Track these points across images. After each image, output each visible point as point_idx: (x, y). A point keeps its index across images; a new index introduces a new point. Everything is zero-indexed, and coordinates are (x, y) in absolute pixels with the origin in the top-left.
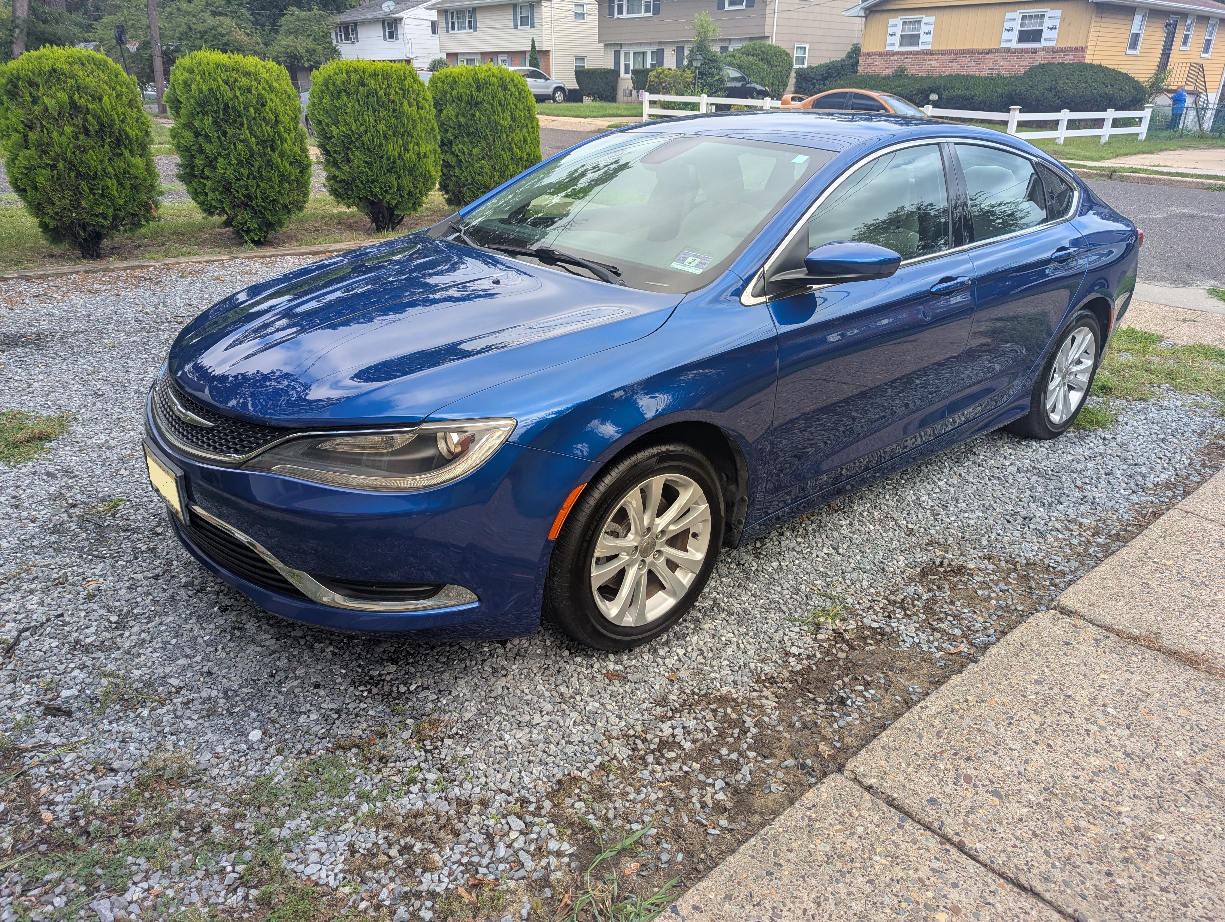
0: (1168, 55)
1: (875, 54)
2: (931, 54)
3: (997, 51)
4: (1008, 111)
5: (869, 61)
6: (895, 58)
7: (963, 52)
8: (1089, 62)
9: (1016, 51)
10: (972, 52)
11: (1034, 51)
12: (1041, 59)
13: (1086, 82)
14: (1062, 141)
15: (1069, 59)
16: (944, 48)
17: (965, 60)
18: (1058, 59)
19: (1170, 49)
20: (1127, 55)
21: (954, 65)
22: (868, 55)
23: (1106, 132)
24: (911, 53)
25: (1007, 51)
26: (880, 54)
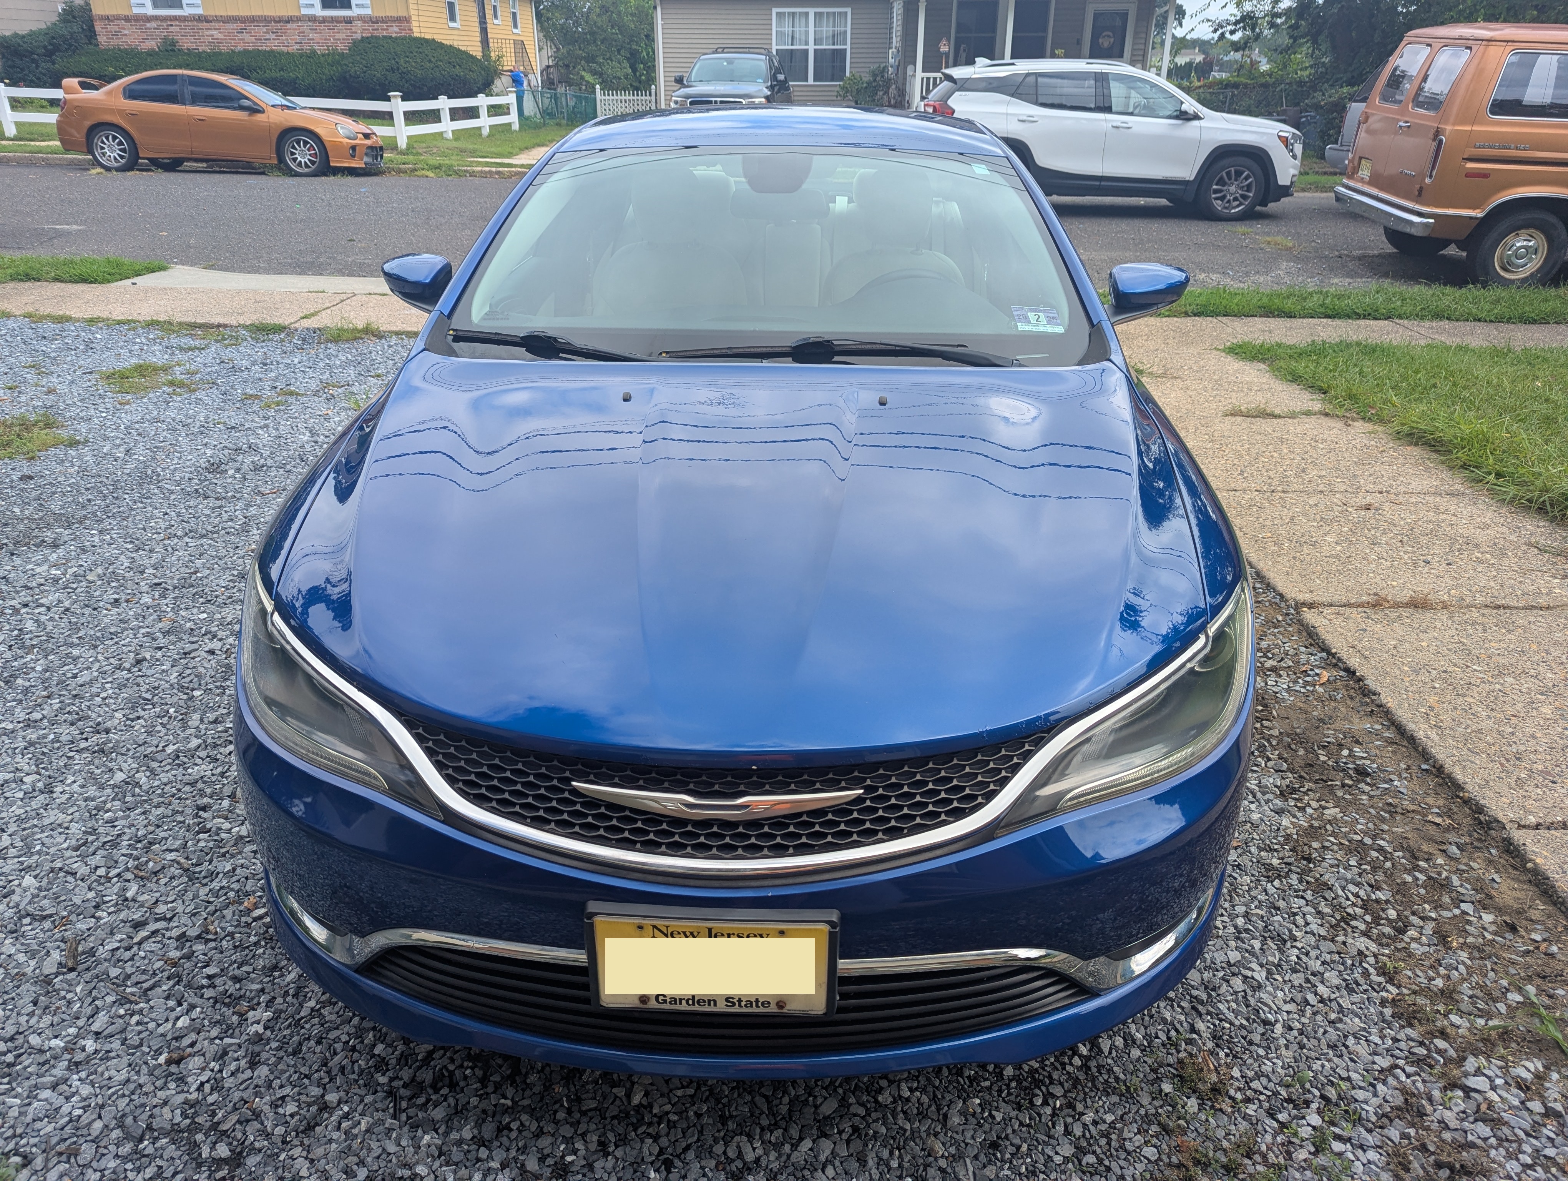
0: (486, 29)
1: (118, 18)
2: (208, 21)
3: (299, 19)
4: (388, 99)
5: (112, 28)
6: (153, 24)
7: (253, 20)
8: (418, 35)
9: (324, 20)
10: (266, 20)
11: (349, 21)
12: (359, 31)
13: (430, 61)
14: (450, 135)
15: (394, 31)
16: (224, 13)
17: (261, 31)
18: (381, 31)
19: (485, 23)
20: (450, 28)
21: (246, 36)
22: (107, 19)
23: (485, 122)
24: (175, 18)
25: (313, 19)
26: (127, 19)
